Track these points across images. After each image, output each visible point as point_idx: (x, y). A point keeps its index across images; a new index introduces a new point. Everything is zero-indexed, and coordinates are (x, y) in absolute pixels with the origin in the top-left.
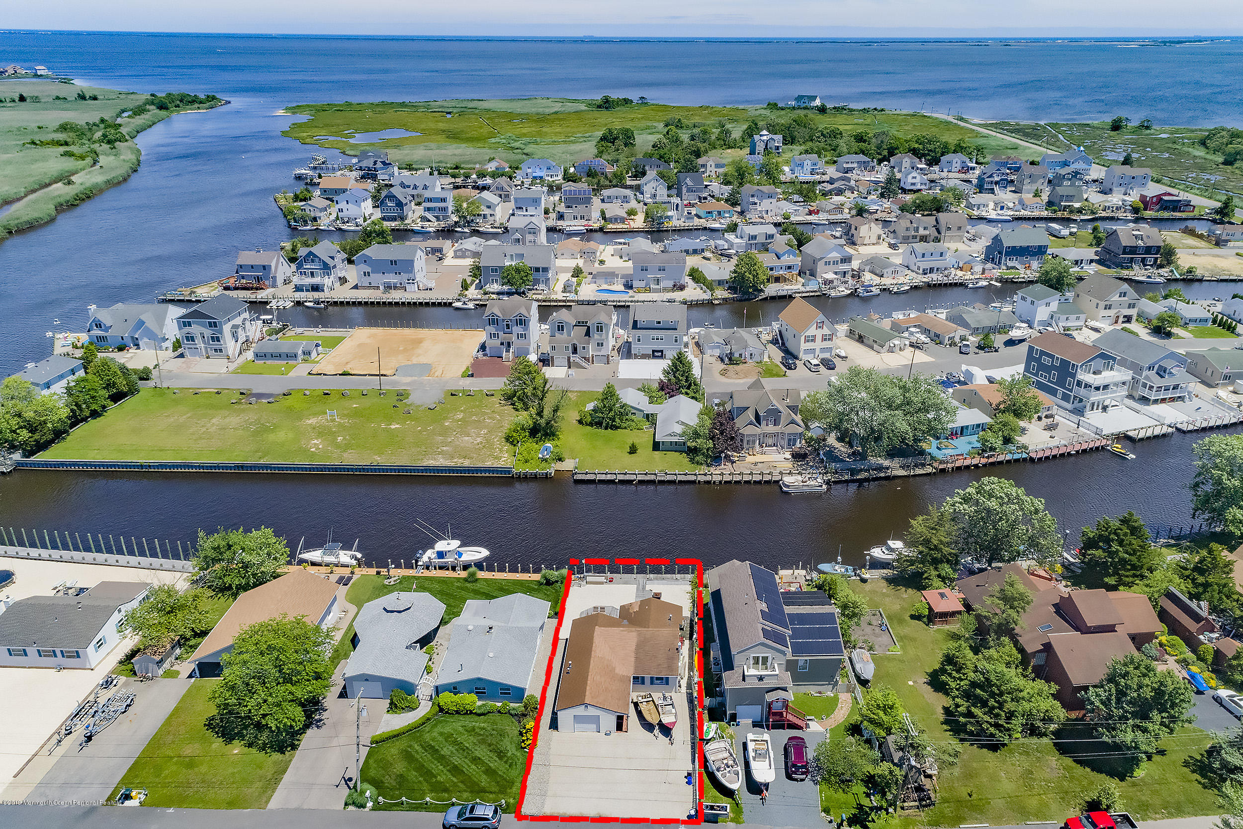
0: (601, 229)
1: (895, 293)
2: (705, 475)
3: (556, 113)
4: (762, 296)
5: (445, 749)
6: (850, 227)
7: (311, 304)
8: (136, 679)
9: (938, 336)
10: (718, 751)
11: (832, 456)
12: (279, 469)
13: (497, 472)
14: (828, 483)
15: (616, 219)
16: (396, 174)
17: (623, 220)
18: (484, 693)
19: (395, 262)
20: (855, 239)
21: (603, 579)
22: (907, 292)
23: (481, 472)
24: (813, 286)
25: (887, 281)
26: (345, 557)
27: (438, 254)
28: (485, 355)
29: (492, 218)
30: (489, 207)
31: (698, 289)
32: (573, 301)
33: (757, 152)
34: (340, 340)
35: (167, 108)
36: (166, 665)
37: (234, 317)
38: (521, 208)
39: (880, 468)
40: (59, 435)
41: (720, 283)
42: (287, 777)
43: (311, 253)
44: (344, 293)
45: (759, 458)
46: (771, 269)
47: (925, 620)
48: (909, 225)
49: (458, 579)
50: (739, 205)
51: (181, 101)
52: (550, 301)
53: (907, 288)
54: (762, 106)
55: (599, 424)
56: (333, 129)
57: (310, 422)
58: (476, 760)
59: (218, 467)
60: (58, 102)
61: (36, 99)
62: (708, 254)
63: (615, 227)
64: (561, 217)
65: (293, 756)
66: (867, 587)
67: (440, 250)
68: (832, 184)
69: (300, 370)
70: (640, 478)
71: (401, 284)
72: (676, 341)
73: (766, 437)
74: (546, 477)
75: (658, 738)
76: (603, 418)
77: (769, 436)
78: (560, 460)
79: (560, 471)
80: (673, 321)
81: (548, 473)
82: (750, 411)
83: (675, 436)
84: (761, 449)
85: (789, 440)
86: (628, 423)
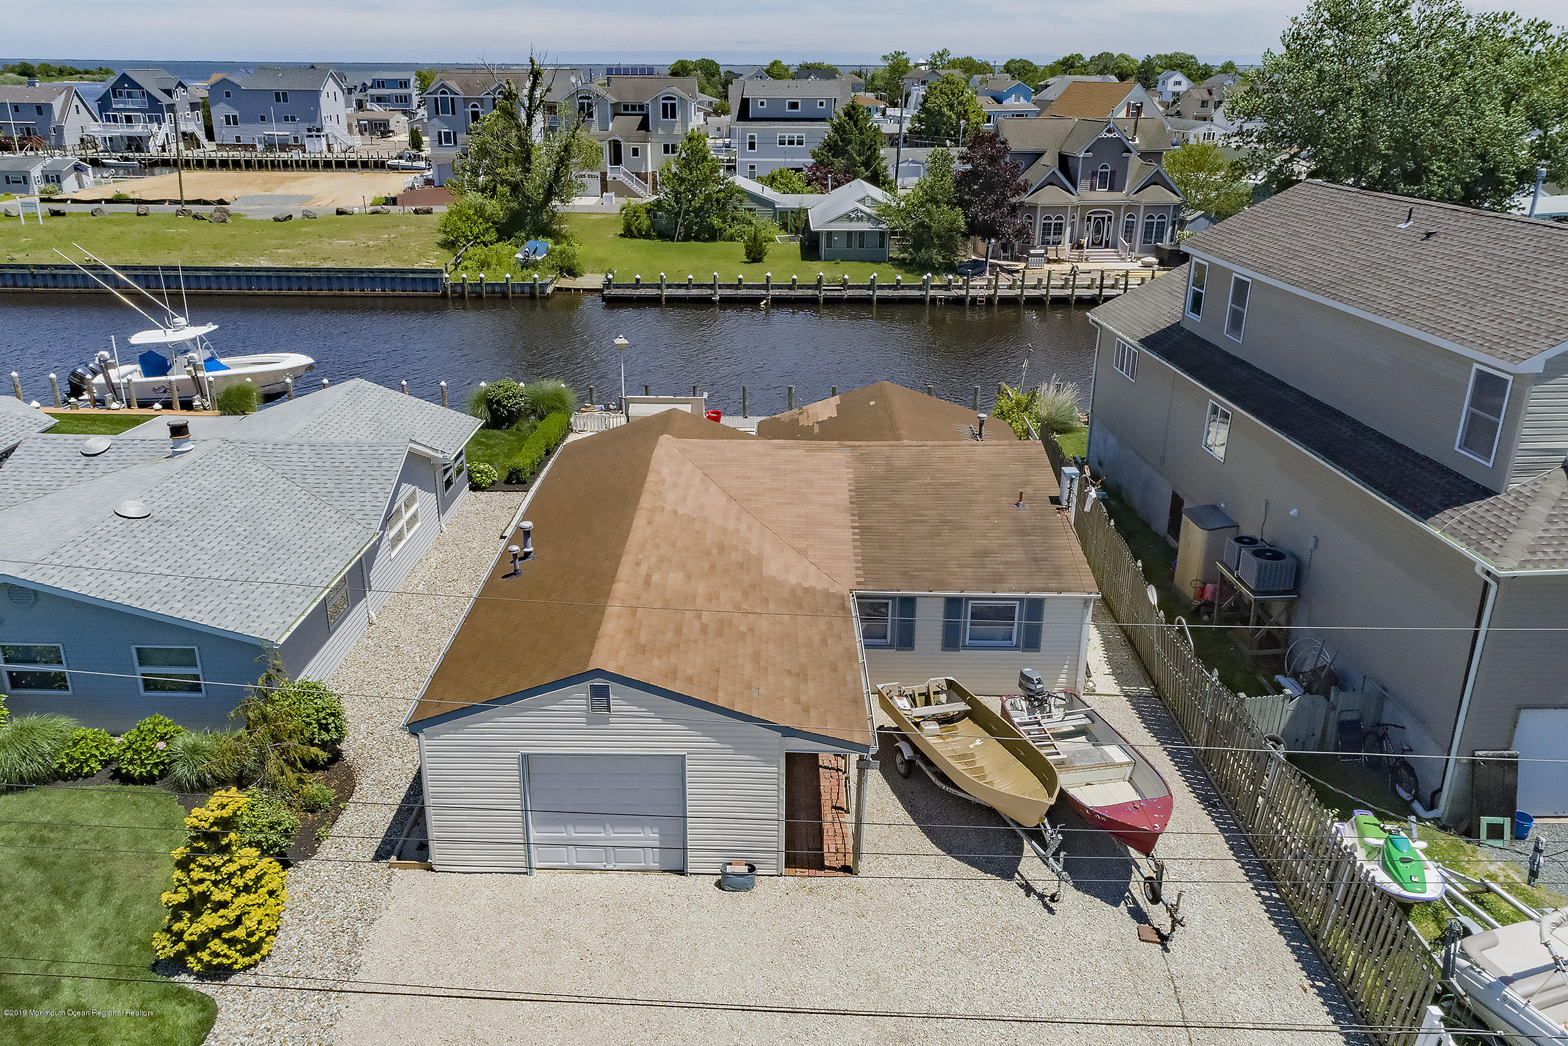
2: (947, 287)
7: (112, 161)
13: (404, 282)
19: (284, 94)
23: (363, 283)
28: (427, 183)
43: (124, 78)
48: (1206, 96)
55: (665, 235)
70: (776, 293)
71: (296, 139)
73: (1089, 219)
74: (532, 296)
75: (1052, 905)
76: (678, 214)
77: (1096, 219)
78: (572, 272)
79: (569, 290)
80: (824, 101)
81: (537, 286)
82: (1049, 161)
83: (860, 219)
84: (1076, 252)
85: (1149, 226)
86: (737, 227)
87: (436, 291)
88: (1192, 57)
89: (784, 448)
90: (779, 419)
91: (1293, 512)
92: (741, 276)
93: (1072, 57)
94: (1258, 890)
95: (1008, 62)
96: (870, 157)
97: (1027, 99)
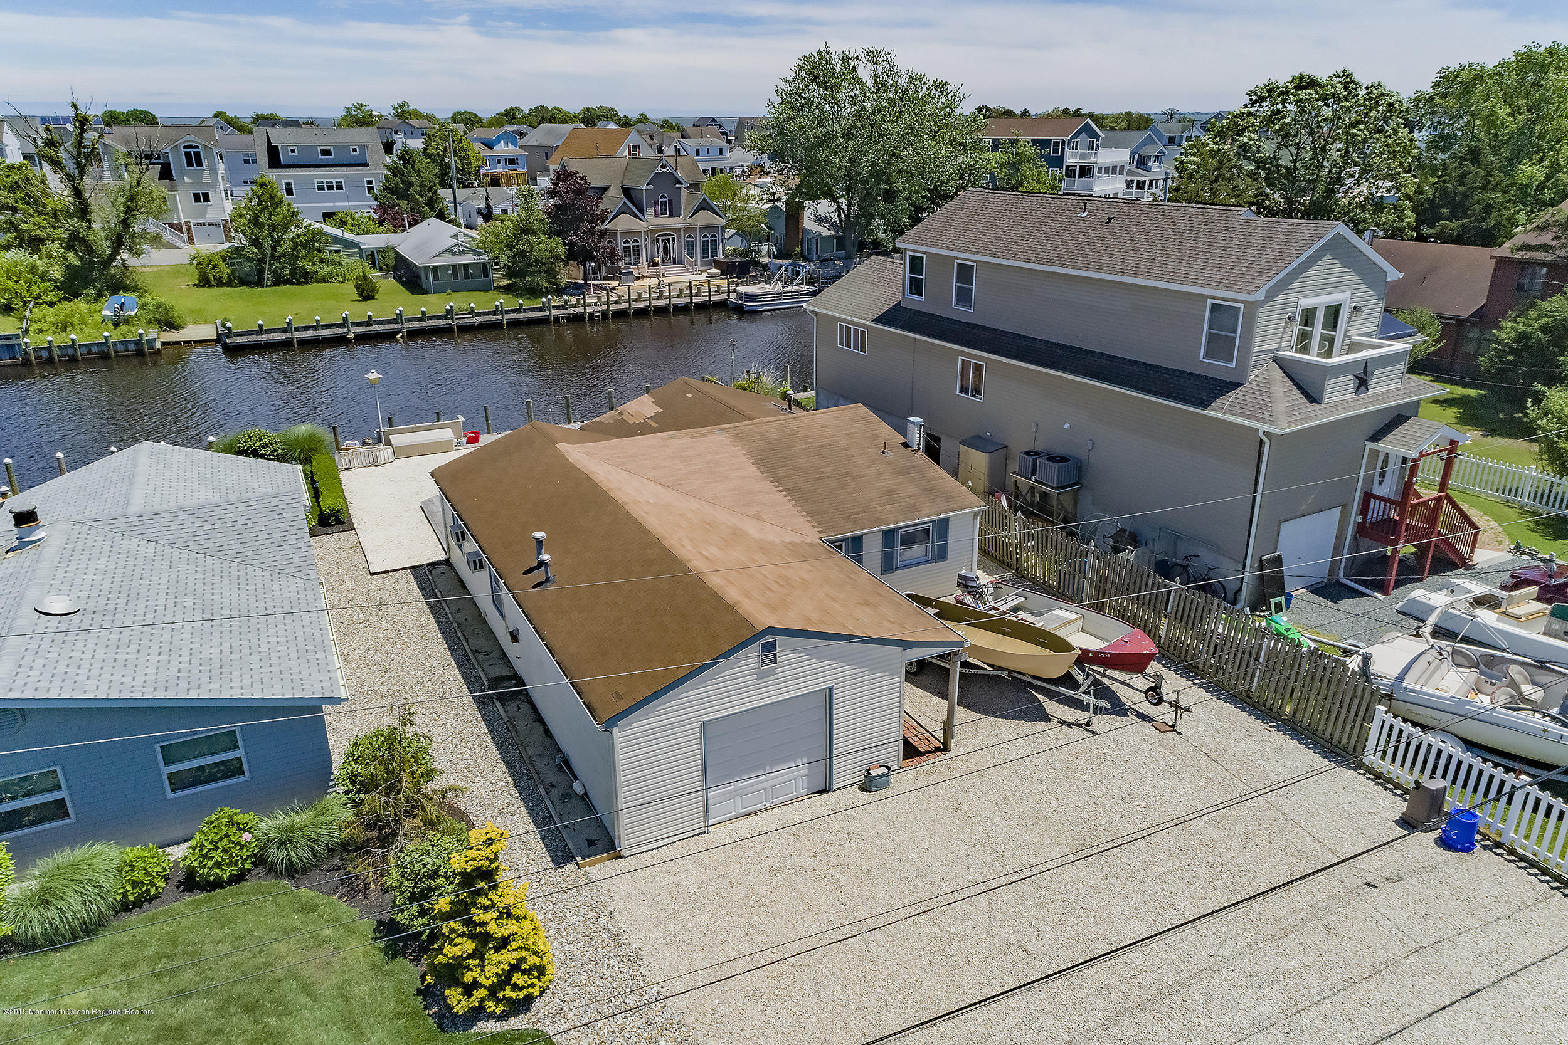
55: (250, 282)
70: (409, 326)
73: (658, 241)
74: (140, 352)
75: (1090, 728)
76: (262, 260)
77: (663, 240)
78: (172, 326)
79: (178, 343)
80: (357, 147)
81: (144, 341)
82: (614, 192)
83: (462, 253)
84: (653, 269)
85: (705, 244)
86: (328, 269)
87: (14, 358)
88: (613, 110)
89: (672, 438)
90: (601, 422)
91: (1067, 426)
92: (370, 313)
93: (512, 109)
94: (1192, 681)
95: (455, 114)
96: (432, 197)
97: (515, 144)
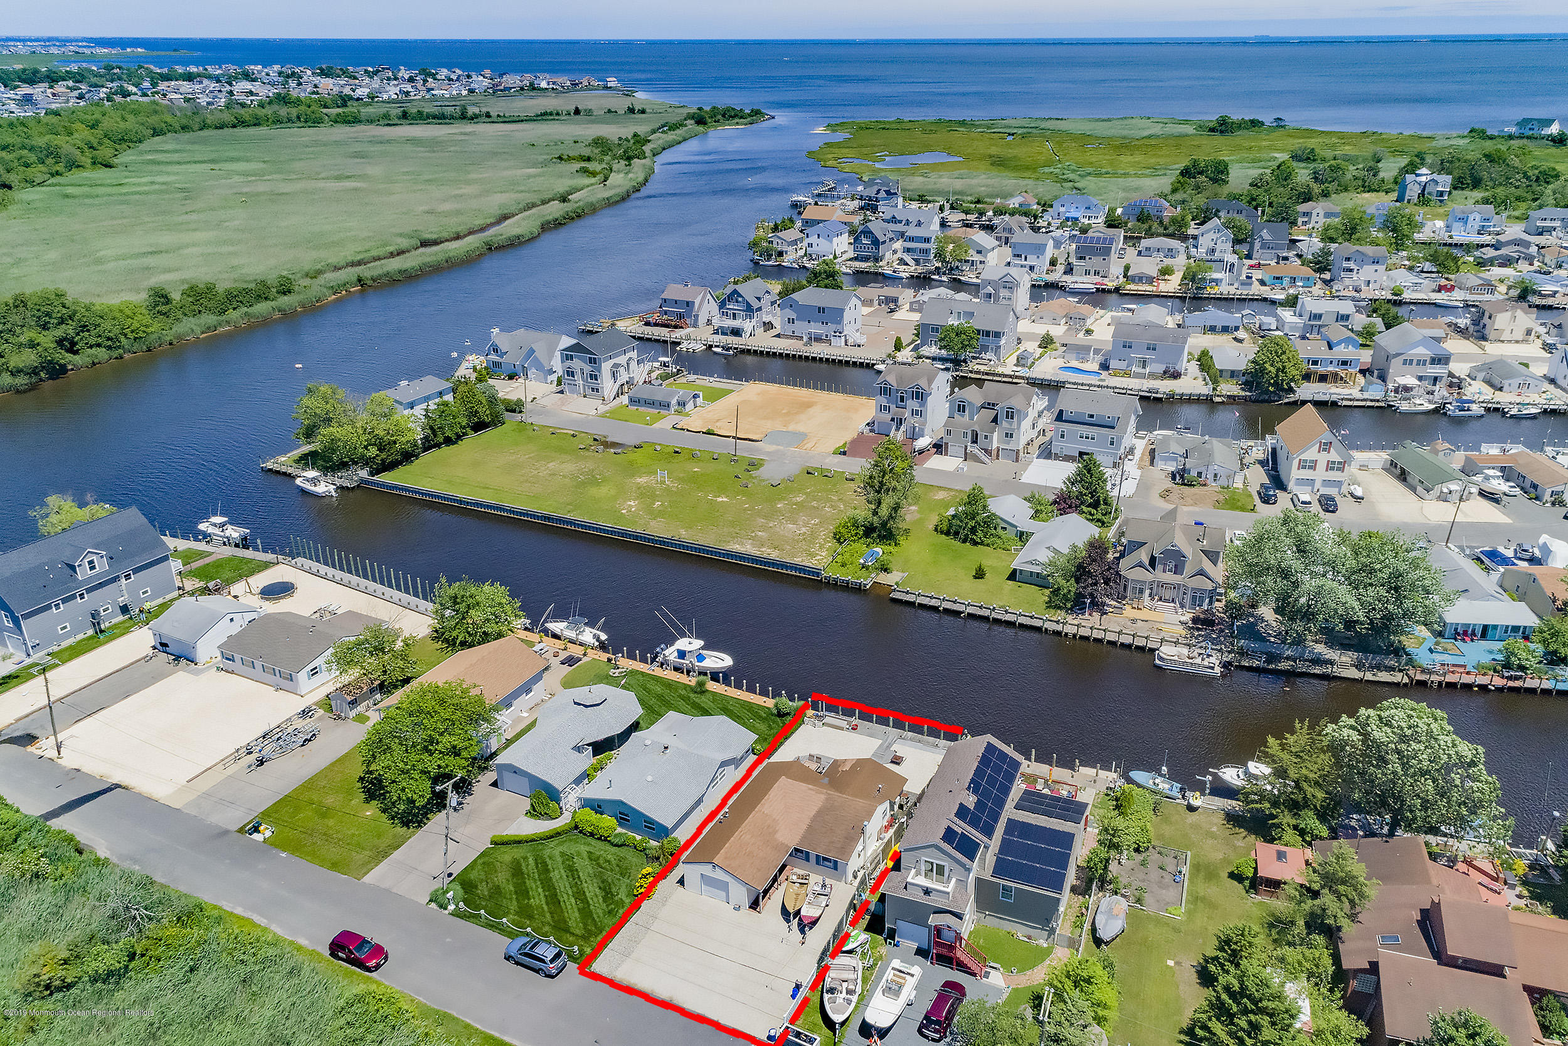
0: (1117, 290)
1: (1512, 416)
2: (1058, 622)
3: (1149, 137)
4: (1292, 398)
5: (556, 872)
6: (1483, 313)
7: (719, 350)
8: (331, 715)
9: (1535, 486)
10: (844, 968)
11: (1252, 632)
12: (582, 526)
13: (805, 571)
14: (1226, 665)
15: (1140, 279)
16: (900, 206)
17: (1150, 280)
18: (628, 821)
19: (824, 309)
20: (1486, 332)
21: (844, 724)
22: (1534, 417)
23: (787, 568)
24: (1375, 392)
25: (1504, 399)
26: (588, 635)
27: (892, 306)
28: (871, 431)
29: (982, 266)
30: (979, 252)
31: (1201, 379)
32: (1022, 378)
33: (1407, 197)
34: (728, 392)
35: (705, 123)
36: (361, 708)
37: (617, 356)
38: (1019, 256)
39: (1317, 661)
40: (408, 457)
41: (1233, 374)
42: (396, 854)
43: (735, 292)
44: (764, 341)
45: (1144, 614)
46: (1315, 363)
47: (1247, 883)
49: (686, 686)
50: (1329, 270)
51: (724, 116)
52: (993, 375)
53: (1534, 411)
54: (1461, 133)
55: (956, 534)
56: (865, 150)
57: (639, 480)
58: (580, 895)
59: (527, 515)
60: (608, 115)
61: (589, 112)
62: (1241, 334)
63: (1136, 288)
64: (1069, 270)
65: (414, 834)
66: (1192, 817)
67: (895, 300)
68: (1497, 249)
69: (666, 422)
70: (970, 610)
71: (827, 336)
72: (1112, 443)
74: (860, 588)
78: (887, 570)
79: (881, 584)
80: (1111, 416)
81: (863, 584)
83: (1037, 565)
85: (1194, 597)
